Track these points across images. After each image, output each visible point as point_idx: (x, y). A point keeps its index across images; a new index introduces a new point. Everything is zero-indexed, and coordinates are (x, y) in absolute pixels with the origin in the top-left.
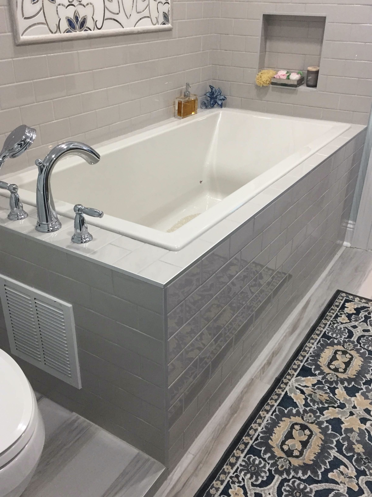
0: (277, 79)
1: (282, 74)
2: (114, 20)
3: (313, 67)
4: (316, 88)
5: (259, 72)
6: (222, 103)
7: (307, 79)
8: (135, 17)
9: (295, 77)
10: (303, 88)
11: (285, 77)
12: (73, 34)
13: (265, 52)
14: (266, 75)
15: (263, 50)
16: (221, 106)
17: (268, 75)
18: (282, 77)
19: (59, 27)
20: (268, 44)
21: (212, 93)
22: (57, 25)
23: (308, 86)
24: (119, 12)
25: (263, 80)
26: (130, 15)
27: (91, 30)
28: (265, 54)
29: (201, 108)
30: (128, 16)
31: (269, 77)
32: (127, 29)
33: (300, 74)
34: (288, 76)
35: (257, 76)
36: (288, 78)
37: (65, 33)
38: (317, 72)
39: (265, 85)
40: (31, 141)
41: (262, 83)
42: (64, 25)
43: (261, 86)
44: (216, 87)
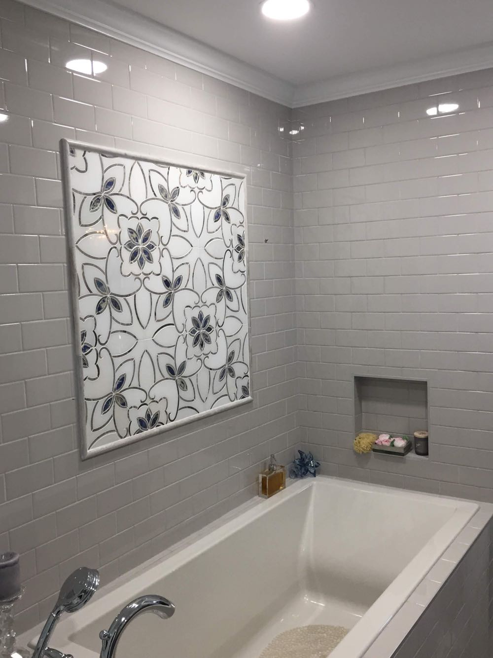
0: (378, 445)
1: (384, 438)
2: (189, 407)
3: (420, 432)
4: (428, 457)
5: (357, 436)
6: (315, 472)
7: (416, 446)
8: (212, 398)
9: (400, 443)
10: (412, 456)
11: (388, 444)
12: (145, 433)
13: (362, 412)
14: (365, 441)
15: (359, 411)
16: (314, 475)
17: (368, 441)
18: (384, 443)
19: (129, 430)
20: (363, 403)
21: (302, 460)
22: (127, 429)
23: (418, 453)
24: (195, 398)
25: (363, 446)
26: (207, 398)
27: (163, 424)
28: (362, 415)
29: (290, 477)
30: (204, 399)
31: (369, 443)
32: (203, 413)
33: (406, 439)
34: (392, 442)
35: (355, 441)
36: (392, 445)
37: (135, 435)
38: (426, 439)
39: (365, 452)
40: (93, 589)
41: (362, 450)
42: (135, 426)
43: (361, 453)
44: (306, 452)
